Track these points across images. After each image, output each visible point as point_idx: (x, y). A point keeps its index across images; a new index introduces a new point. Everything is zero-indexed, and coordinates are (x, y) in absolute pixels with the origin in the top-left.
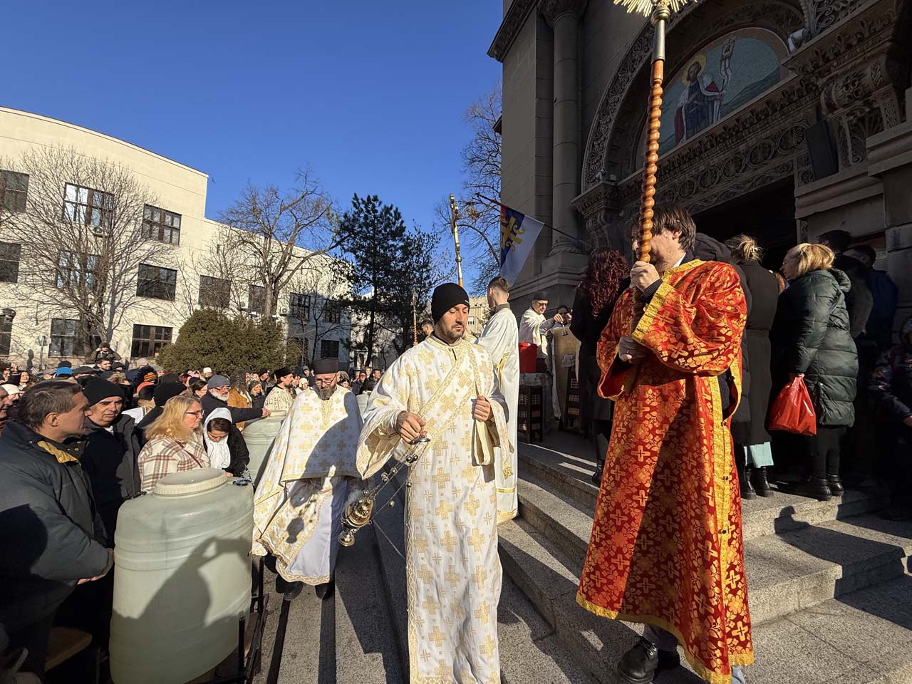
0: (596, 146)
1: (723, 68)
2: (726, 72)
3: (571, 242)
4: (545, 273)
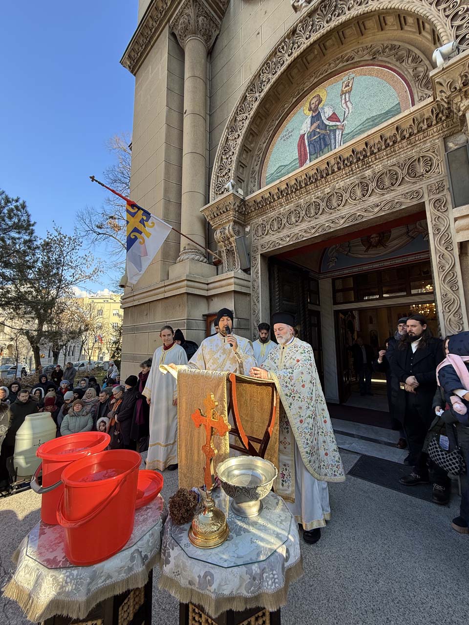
0: (224, 160)
1: (343, 101)
2: (346, 104)
3: (199, 250)
4: (172, 280)
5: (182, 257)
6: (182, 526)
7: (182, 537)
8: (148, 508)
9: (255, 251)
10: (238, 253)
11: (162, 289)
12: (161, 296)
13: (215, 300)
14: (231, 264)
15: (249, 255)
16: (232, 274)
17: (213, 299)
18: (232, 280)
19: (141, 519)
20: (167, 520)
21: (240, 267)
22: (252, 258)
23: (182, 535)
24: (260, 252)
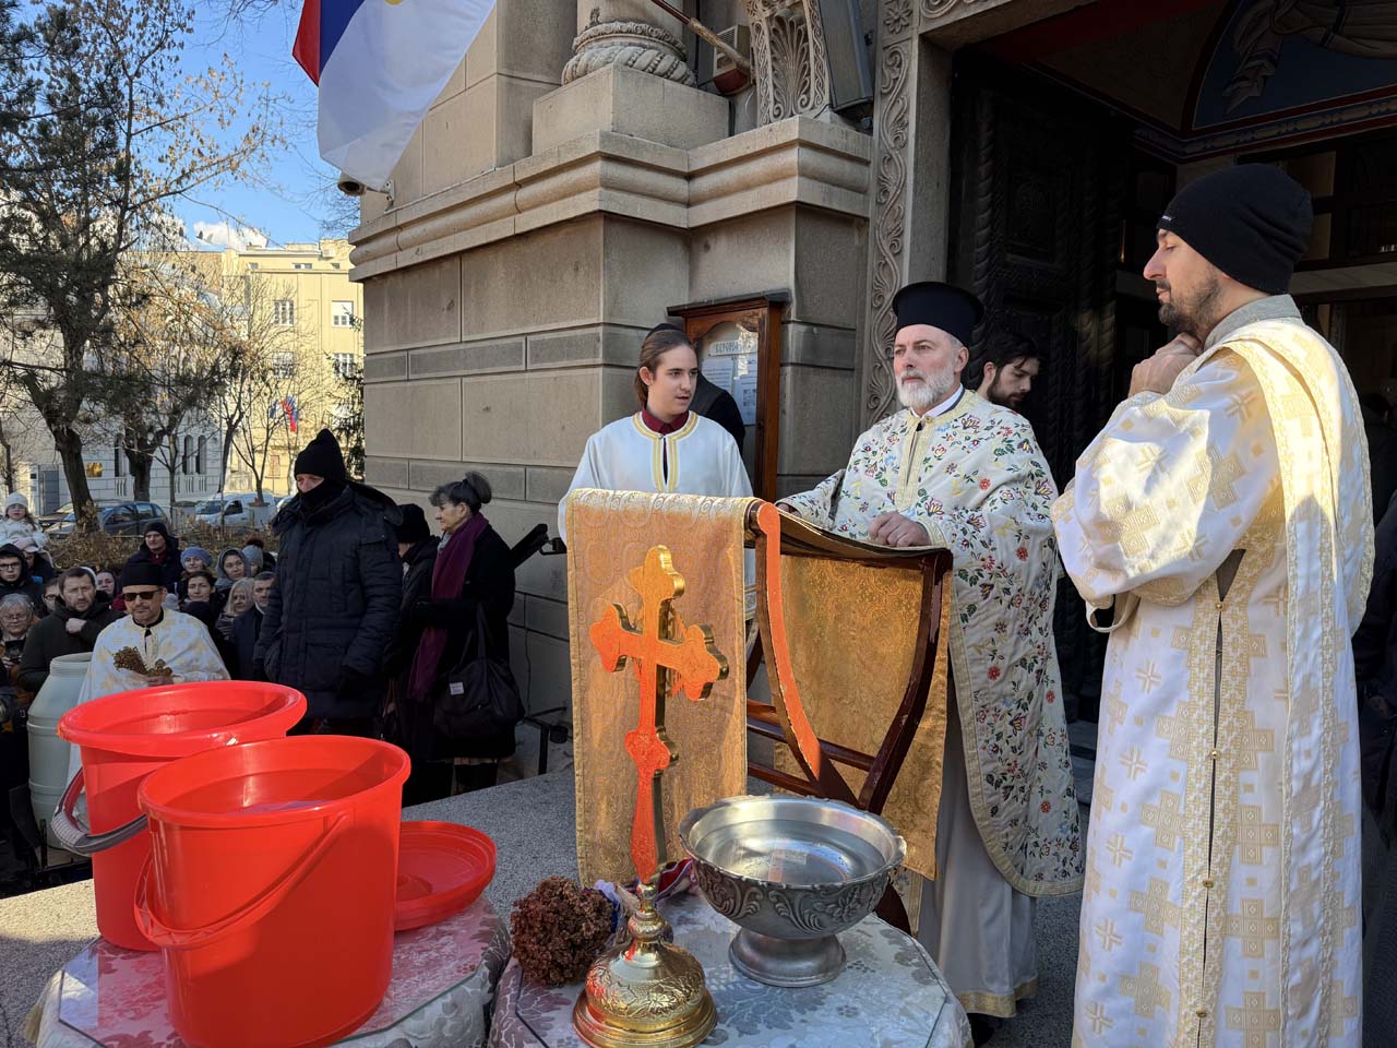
3: (654, 24)
4: (543, 158)
5: (583, 57)
6: (553, 992)
7: (553, 1019)
8: (443, 934)
9: (899, 24)
10: (823, 33)
11: (508, 199)
12: (504, 229)
13: (721, 247)
14: (793, 83)
15: (868, 42)
16: (790, 128)
17: (711, 243)
18: (792, 157)
19: (419, 960)
20: (507, 970)
21: (826, 100)
22: (883, 56)
23: (552, 1014)
24: (918, 28)
